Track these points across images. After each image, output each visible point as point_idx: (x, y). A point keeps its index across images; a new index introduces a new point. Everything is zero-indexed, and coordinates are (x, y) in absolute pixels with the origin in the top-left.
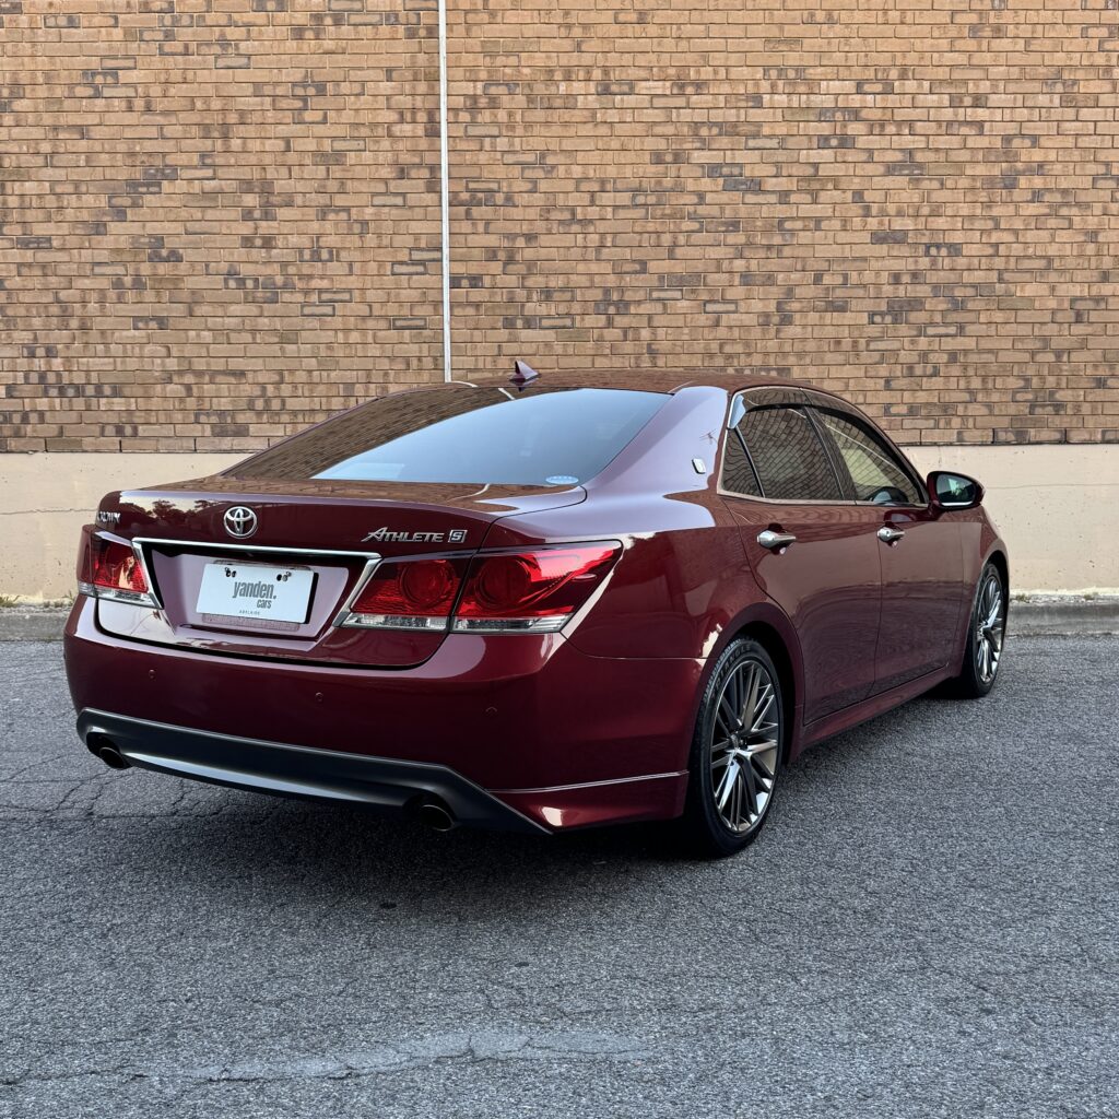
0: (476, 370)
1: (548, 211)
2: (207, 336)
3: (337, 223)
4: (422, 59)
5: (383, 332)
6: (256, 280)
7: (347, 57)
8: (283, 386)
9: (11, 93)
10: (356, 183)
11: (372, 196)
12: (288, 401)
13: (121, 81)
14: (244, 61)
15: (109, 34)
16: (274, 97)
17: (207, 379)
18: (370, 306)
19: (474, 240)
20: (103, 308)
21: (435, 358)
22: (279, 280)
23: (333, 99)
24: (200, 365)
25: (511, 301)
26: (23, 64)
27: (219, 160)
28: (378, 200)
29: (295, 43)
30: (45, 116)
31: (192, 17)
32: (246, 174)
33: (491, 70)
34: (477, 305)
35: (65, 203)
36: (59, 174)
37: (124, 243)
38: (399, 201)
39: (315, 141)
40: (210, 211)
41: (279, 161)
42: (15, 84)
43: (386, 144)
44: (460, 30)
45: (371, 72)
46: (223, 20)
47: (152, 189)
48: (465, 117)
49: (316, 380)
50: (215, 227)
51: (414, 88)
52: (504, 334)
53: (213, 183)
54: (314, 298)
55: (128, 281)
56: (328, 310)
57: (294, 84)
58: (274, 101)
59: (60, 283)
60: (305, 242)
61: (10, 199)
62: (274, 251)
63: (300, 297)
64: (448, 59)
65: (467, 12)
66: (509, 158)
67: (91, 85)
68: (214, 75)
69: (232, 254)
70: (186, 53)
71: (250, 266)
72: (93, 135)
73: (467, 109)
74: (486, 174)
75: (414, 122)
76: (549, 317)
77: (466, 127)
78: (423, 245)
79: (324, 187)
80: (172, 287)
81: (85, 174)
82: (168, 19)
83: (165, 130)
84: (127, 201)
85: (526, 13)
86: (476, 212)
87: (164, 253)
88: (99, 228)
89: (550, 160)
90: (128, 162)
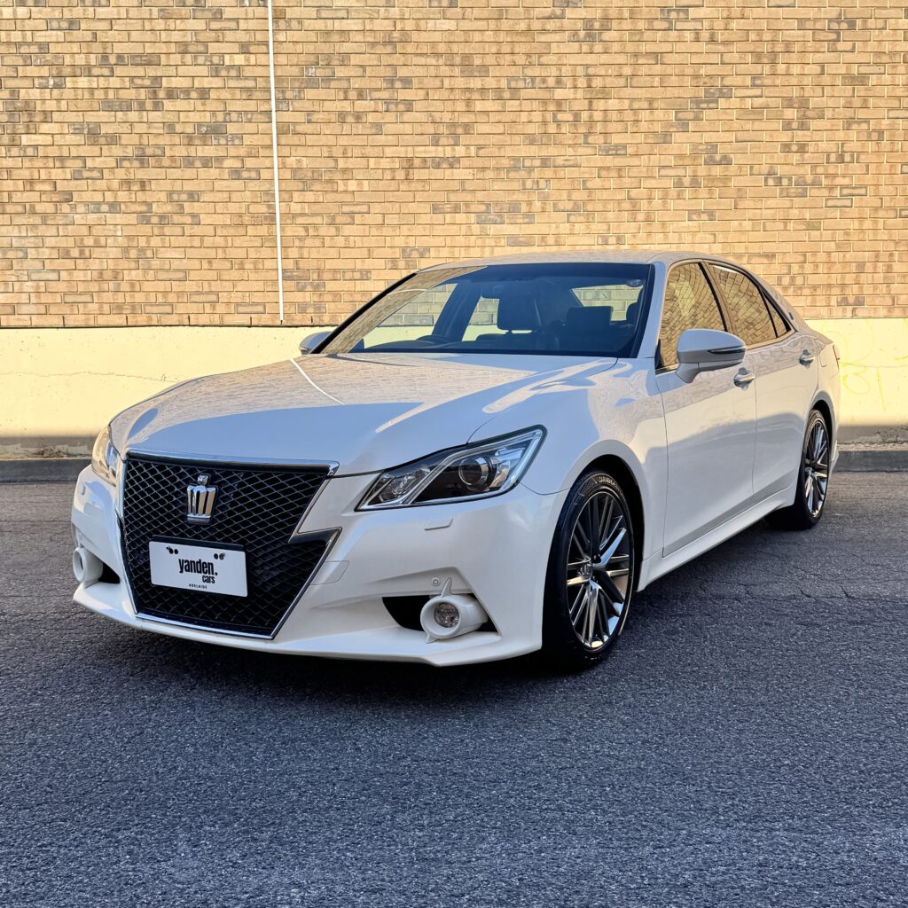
2: (747, 224)
3: (859, 132)
5: (891, 221)
6: (791, 179)
8: (806, 265)
9: (602, 25)
10: (876, 100)
11: (888, 111)
12: (810, 277)
13: (691, 16)
16: (814, 31)
18: (882, 199)
20: (665, 203)
22: (809, 178)
23: (860, 32)
27: (767, 81)
28: (892, 114)
30: (629, 45)
32: (786, 92)
35: (640, 117)
36: (638, 93)
37: (686, 149)
39: (844, 66)
40: (757, 123)
41: (815, 82)
42: (607, 19)
45: (892, 11)
47: (712, 105)
49: (834, 259)
50: (765, 136)
53: (761, 100)
54: (837, 192)
56: (848, 203)
57: (830, 20)
58: (813, 33)
59: (631, 184)
60: (832, 147)
61: (595, 113)
62: (807, 155)
63: (825, 193)
67: (667, 20)
68: (767, 12)
69: (772, 158)
71: (786, 167)
72: (665, 60)
79: (850, 103)
80: (721, 185)
81: (658, 93)
83: (724, 57)
84: (691, 116)
87: (718, 157)
88: (665, 138)
90: (694, 82)
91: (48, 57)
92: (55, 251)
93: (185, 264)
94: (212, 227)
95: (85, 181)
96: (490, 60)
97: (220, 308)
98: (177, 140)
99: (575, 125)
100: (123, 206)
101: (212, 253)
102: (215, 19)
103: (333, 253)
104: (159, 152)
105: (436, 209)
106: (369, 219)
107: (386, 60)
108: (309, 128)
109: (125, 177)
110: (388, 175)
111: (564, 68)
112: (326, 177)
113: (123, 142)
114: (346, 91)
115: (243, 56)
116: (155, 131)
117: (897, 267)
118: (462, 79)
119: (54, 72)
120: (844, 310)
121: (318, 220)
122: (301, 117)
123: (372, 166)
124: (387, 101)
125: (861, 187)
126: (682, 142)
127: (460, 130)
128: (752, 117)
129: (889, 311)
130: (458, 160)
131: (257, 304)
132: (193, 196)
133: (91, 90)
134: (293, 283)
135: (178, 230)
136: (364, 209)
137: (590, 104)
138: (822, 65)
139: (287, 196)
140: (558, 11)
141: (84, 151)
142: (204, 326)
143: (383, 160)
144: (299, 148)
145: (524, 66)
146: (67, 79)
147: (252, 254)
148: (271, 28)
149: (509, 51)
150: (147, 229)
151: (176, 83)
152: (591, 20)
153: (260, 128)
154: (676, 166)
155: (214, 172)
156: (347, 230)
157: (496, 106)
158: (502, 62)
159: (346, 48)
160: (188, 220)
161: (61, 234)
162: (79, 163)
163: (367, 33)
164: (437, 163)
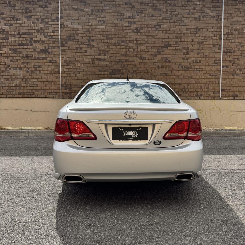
0: (226, 84)
1: (241, 54)
2: (174, 77)
3: (201, 55)
4: (219, 25)
5: (209, 76)
6: (185, 66)
7: (205, 24)
8: (188, 87)
9: (140, 29)
10: (205, 48)
11: (208, 50)
12: (189, 89)
13: (161, 27)
14: (185, 24)
15: (159, 18)
16: (190, 31)
17: (174, 85)
18: (206, 71)
19: (227, 59)
20: (155, 71)
21: (218, 82)
22: (189, 66)
23: (201, 32)
24: (173, 82)
25: (234, 71)
26: (143, 23)
27: (179, 43)
29: (195, 21)
30: (146, 33)
31: (175, 15)
32: (184, 46)
33: (232, 27)
34: (227, 71)
35: (149, 51)
36: (148, 45)
37: (160, 59)
38: (213, 51)
39: (198, 40)
40: (177, 53)
41: (191, 43)
42: (141, 27)
43: (211, 40)
44: (226, 20)
45: (209, 27)
46: (181, 16)
47: (166, 48)
48: (226, 36)
49: (195, 85)
50: (178, 56)
51: (217, 30)
52: (232, 77)
53: (178, 47)
54: (196, 70)
55: (160, 66)
56: (198, 72)
57: (194, 29)
60: (195, 59)
61: (138, 49)
62: (189, 61)
63: (193, 70)
64: (224, 25)
65: (227, 16)
66: (234, 44)
67: (155, 28)
68: (179, 27)
69: (180, 61)
70: (174, 22)
71: (183, 63)
72: (155, 37)
73: (227, 34)
74: (230, 47)
75: (217, 36)
76: (241, 74)
77: (226, 38)
78: (217, 60)
79: (199, 48)
80: (168, 67)
81: (153, 45)
82: (171, 16)
83: (169, 37)
84: (161, 51)
85: (238, 17)
86: (228, 54)
87: (167, 61)
88: (155, 56)
89: (242, 44)
90: (162, 43)
91: (5, 32)
92: (5, 79)
93: (37, 83)
94: (44, 74)
95: (13, 62)
96: (113, 36)
97: (46, 94)
98: (36, 53)
99: (134, 52)
100: (22, 69)
101: (44, 80)
102: (46, 24)
103: (74, 81)
104: (31, 56)
105: (100, 71)
106: (83, 73)
107: (88, 35)
108: (69, 51)
109: (23, 62)
110: (88, 62)
111: (131, 39)
112: (72, 62)
113: (23, 53)
114: (78, 42)
115: (53, 33)
116: (31, 51)
117: (210, 88)
118: (106, 40)
119: (6, 36)
120: (197, 98)
121: (71, 73)
122: (67, 48)
123: (84, 60)
124: (88, 45)
125: (202, 68)
126: (159, 57)
127: (106, 52)
128: (175, 51)
129: (208, 98)
130: (105, 59)
131: (55, 93)
132: (40, 66)
133: (15, 41)
134: (64, 88)
135: (35, 75)
136: (82, 70)
137: (137, 47)
138: (192, 40)
139: (63, 67)
140: (130, 25)
141: (13, 55)
142: (42, 98)
143: (87, 59)
144: (66, 56)
145: (121, 38)
146: (9, 38)
147: (54, 80)
148: (60, 27)
149: (118, 34)
150: (28, 74)
151: (36, 39)
152: (137, 27)
153: (57, 50)
154: (157, 63)
155: (45, 61)
156: (78, 75)
157: (114, 47)
158: (116, 37)
159: (78, 32)
160: (38, 72)
161: (7, 75)
162: (12, 58)
163: (83, 29)
164: (100, 60)
